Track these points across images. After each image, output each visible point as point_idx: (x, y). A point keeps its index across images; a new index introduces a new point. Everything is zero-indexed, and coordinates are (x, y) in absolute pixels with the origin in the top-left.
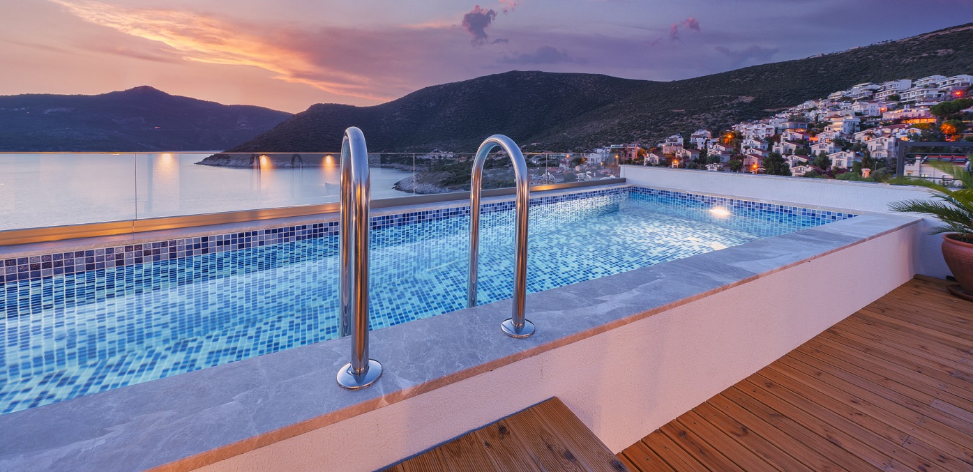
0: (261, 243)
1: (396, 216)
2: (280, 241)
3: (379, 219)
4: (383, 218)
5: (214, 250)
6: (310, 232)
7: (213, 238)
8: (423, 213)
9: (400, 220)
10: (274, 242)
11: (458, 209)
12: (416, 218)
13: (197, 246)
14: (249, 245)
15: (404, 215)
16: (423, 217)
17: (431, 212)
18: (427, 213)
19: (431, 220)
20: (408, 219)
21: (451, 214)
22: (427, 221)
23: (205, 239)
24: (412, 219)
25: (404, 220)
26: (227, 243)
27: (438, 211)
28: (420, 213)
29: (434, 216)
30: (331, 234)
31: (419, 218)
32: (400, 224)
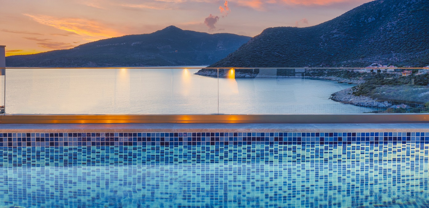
0: (66, 144)
1: (186, 134)
2: (79, 144)
3: (167, 135)
4: (171, 135)
5: (34, 144)
6: (103, 139)
7: (33, 135)
8: (217, 134)
9: (189, 139)
10: (75, 144)
11: (263, 134)
12: (208, 139)
13: (24, 140)
14: (57, 144)
15: (194, 134)
16: (217, 139)
17: (227, 134)
18: (222, 134)
19: (226, 143)
20: (199, 139)
21: (254, 139)
22: (222, 143)
23: (29, 135)
24: (204, 139)
25: (194, 139)
26: (43, 140)
27: (236, 134)
28: (213, 134)
29: (231, 139)
30: (121, 144)
31: (212, 139)
32: (189, 144)
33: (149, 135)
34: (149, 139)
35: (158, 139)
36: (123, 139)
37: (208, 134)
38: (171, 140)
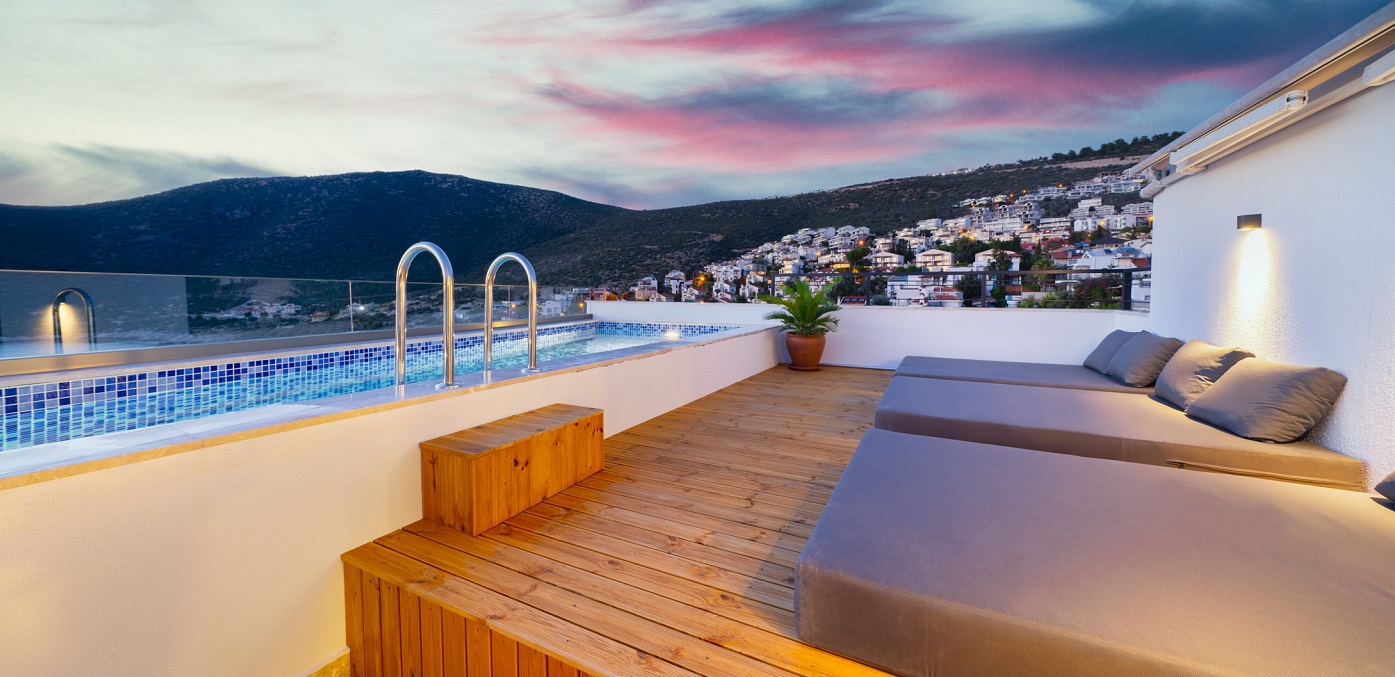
0: (152, 389)
1: (337, 354)
2: (180, 386)
3: (315, 357)
4: (321, 356)
5: (79, 400)
7: (77, 384)
8: (371, 350)
9: (342, 359)
11: (412, 345)
12: (362, 356)
13: (52, 396)
14: (133, 393)
15: (347, 353)
17: (380, 349)
18: (375, 350)
20: (352, 357)
22: (375, 359)
24: (357, 357)
25: (347, 358)
26: (100, 389)
28: (366, 350)
29: (384, 353)
30: (252, 376)
31: (366, 356)
32: (342, 364)
33: (291, 359)
34: (292, 365)
35: (304, 364)
36: (255, 369)
37: (361, 351)
38: (321, 362)
